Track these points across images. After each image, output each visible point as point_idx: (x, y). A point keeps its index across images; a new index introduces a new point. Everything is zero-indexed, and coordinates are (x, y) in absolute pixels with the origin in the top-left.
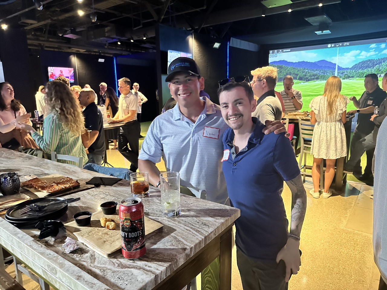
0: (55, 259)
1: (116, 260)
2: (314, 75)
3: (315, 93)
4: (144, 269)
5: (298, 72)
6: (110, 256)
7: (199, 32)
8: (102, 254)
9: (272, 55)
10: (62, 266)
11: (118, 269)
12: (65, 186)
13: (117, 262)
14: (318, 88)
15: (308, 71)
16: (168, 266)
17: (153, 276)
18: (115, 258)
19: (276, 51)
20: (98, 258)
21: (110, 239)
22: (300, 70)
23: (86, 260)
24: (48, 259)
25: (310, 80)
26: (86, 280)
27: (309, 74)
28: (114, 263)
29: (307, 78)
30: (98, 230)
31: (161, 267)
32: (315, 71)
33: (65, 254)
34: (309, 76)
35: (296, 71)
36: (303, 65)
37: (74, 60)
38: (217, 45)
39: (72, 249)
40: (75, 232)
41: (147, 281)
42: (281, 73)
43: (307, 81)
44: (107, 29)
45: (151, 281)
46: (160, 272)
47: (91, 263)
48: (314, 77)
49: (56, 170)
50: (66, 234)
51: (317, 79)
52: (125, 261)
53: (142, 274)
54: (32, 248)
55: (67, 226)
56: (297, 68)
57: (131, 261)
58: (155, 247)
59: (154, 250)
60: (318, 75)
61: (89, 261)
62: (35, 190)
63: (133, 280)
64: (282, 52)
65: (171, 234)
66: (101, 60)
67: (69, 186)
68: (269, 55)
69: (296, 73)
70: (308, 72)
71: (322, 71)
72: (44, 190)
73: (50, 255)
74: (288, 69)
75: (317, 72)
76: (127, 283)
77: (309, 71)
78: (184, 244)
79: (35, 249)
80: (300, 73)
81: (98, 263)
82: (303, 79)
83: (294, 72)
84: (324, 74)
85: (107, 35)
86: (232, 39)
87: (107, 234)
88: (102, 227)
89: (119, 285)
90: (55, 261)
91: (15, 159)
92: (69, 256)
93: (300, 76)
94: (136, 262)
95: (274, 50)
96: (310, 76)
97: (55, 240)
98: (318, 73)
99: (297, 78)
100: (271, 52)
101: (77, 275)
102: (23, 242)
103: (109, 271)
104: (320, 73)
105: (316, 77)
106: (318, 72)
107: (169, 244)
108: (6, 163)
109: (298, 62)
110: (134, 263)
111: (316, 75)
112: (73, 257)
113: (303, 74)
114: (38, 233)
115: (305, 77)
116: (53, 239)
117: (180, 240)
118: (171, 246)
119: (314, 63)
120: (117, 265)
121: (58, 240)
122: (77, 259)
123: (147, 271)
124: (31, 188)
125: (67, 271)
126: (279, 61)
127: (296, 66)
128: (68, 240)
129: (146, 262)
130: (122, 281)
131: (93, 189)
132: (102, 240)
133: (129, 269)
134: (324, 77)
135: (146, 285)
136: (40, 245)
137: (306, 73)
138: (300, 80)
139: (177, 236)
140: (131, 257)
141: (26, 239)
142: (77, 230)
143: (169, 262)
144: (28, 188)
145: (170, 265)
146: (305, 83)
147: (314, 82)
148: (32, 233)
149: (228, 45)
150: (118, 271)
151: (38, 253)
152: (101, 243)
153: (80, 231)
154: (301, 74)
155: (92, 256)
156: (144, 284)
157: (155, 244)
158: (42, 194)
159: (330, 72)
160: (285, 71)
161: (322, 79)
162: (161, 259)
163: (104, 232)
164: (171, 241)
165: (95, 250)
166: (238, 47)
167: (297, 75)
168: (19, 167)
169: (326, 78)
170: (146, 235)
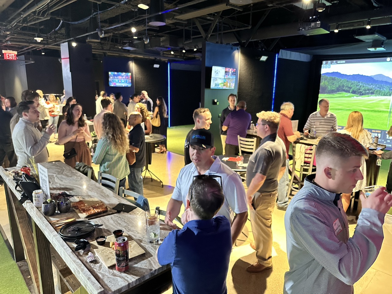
0: (80, 265)
1: (112, 270)
2: (368, 90)
3: (369, 108)
4: (124, 279)
5: (352, 85)
6: (109, 267)
7: (246, 46)
8: (105, 265)
9: (325, 65)
10: (82, 270)
11: (111, 276)
12: (98, 210)
13: (112, 272)
14: (372, 103)
15: (362, 84)
16: (138, 279)
17: (127, 283)
18: (112, 269)
19: (329, 62)
20: (103, 268)
21: (112, 257)
22: (354, 83)
23: (96, 268)
24: (77, 265)
25: (364, 94)
26: (92, 280)
27: (363, 88)
28: (110, 272)
29: (361, 92)
30: (108, 249)
31: (134, 279)
32: (370, 86)
33: (87, 262)
34: (363, 90)
35: (350, 84)
36: (357, 78)
37: (132, 65)
38: (264, 58)
39: (90, 260)
40: (95, 249)
41: (123, 286)
42: (334, 85)
43: (360, 95)
44: (162, 39)
45: (125, 286)
46: (132, 281)
47: (99, 270)
48: (369, 91)
49: (97, 193)
50: (91, 249)
51: (372, 93)
52: (116, 272)
53: (122, 281)
54: (70, 257)
55: (92, 244)
56: (350, 81)
57: (120, 273)
58: (136, 265)
59: (135, 267)
60: (374, 90)
61: (98, 269)
62: (79, 211)
63: (116, 284)
64: (336, 63)
65: (149, 259)
66: (156, 66)
67: (101, 211)
68: (322, 65)
69: (349, 86)
70: (362, 86)
71: (378, 86)
72: (84, 212)
73: (78, 263)
74: (341, 81)
75: (372, 87)
76: (112, 285)
77: (364, 85)
78: (153, 267)
79: (71, 258)
80: (354, 86)
81: (102, 271)
82: (356, 92)
83: (347, 85)
84: (381, 89)
85: (162, 44)
86: (281, 51)
87: (112, 253)
88: (111, 248)
89: (108, 285)
90: (80, 267)
91: (71, 177)
92: (88, 264)
93: (353, 89)
94: (122, 273)
95: (327, 61)
96: (365, 90)
97: (84, 252)
98: (374, 88)
99: (350, 92)
100: (324, 62)
101: (88, 277)
102: (66, 252)
103: (106, 276)
104: (376, 88)
105: (371, 92)
106: (374, 86)
107: (145, 265)
108: (65, 181)
109: (352, 75)
110: (121, 274)
111: (371, 89)
112: (90, 265)
113: (358, 87)
114: (75, 245)
115: (359, 91)
116: (83, 251)
117: (152, 263)
118: (145, 266)
119: (370, 76)
120: (111, 274)
121: (85, 253)
122: (92, 267)
123: (125, 280)
124: (77, 209)
125: (84, 274)
126: (332, 73)
127: (349, 79)
128: (90, 254)
129: (127, 275)
130: (110, 284)
131: (115, 214)
132: (107, 257)
133: (117, 277)
134: (380, 92)
135: (122, 288)
136: (74, 256)
137: (361, 87)
138: (353, 93)
139: (152, 260)
140: (120, 270)
141: (68, 250)
142: (97, 248)
143: (139, 276)
144: (75, 209)
145: (139, 278)
146: (358, 97)
147: (369, 96)
148: (73, 245)
149: (277, 57)
150: (111, 277)
151: (73, 260)
152: (107, 259)
153: (98, 248)
154: (354, 88)
155: (100, 266)
156: (121, 287)
157: (137, 264)
158: (83, 216)
159: (387, 88)
160: (338, 83)
161: (377, 94)
162: (136, 274)
163: (111, 251)
164: (146, 263)
165: (102, 262)
166: (288, 58)
167: (351, 88)
168: (73, 186)
169: (382, 93)
170: (129, 258)
